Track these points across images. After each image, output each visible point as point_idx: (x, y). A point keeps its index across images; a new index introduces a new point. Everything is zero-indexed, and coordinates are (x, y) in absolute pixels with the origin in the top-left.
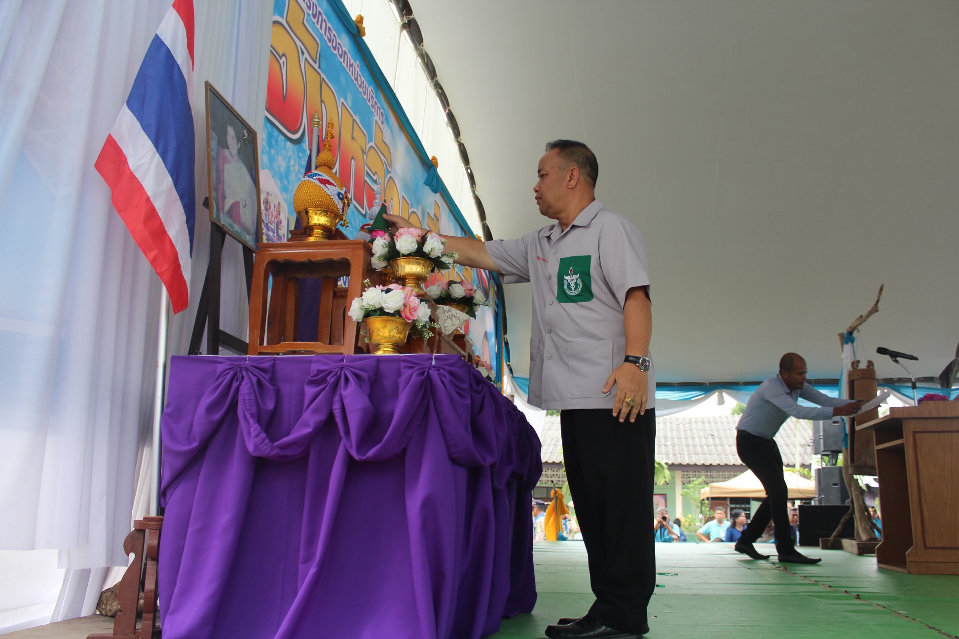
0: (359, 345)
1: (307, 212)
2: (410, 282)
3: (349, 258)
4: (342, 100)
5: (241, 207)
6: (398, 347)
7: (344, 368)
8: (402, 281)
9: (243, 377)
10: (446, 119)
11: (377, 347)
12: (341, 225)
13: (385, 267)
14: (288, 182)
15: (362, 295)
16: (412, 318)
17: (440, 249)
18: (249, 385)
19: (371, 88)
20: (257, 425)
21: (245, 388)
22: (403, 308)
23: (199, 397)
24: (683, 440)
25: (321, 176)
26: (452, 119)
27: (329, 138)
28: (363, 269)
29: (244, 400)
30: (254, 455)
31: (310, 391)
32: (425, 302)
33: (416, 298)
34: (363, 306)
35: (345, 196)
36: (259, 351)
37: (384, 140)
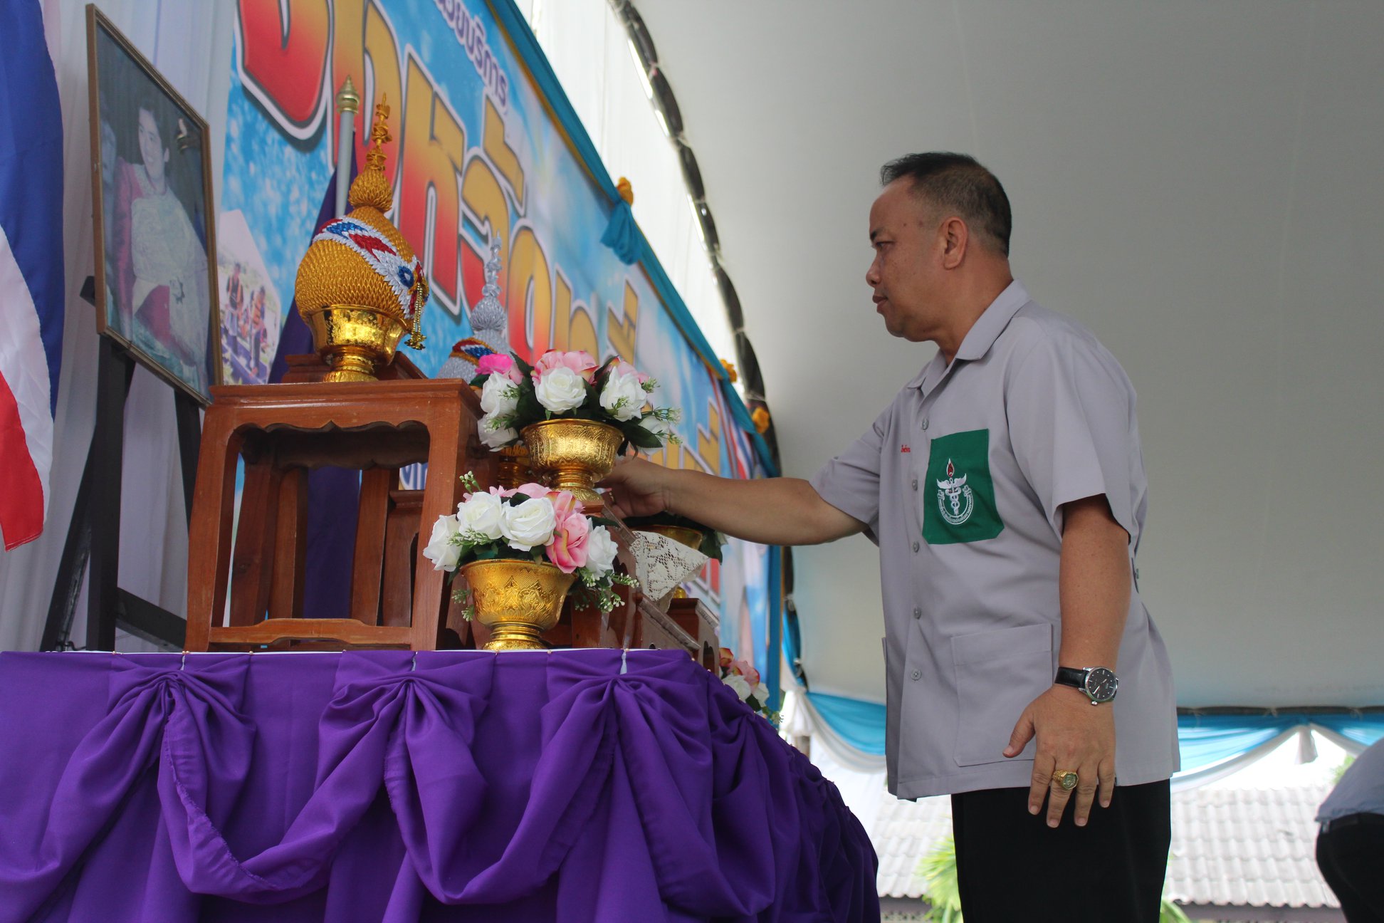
0: (449, 625)
1: (328, 314)
2: (569, 477)
3: (426, 422)
4: (409, 48)
5: (172, 299)
6: (541, 632)
7: (412, 681)
8: (549, 475)
9: (173, 703)
10: (649, 91)
11: (492, 631)
12: (408, 343)
13: (511, 444)
14: (284, 240)
15: (455, 511)
16: (573, 563)
17: (638, 401)
18: (186, 722)
19: (477, 19)
20: (204, 818)
21: (177, 728)
22: (553, 539)
23: (65, 752)
24: (1217, 844)
25: (361, 229)
26: (662, 87)
27: (379, 141)
28: (459, 447)
29: (174, 757)
30: (195, 889)
31: (332, 736)
32: (603, 526)
33: (583, 517)
34: (460, 535)
35: (416, 276)
36: (210, 639)
37: (509, 142)
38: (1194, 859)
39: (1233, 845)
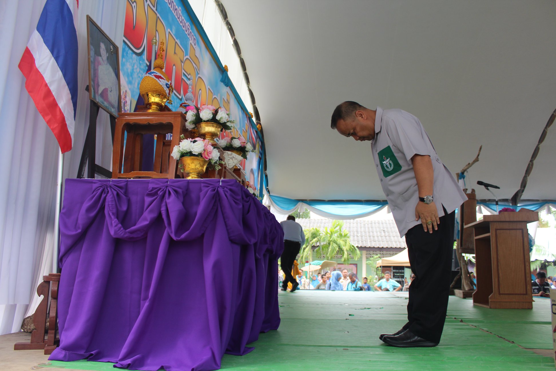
0: (178, 173)
1: (148, 95)
2: (208, 137)
3: (172, 123)
4: (169, 30)
5: (109, 91)
6: (201, 175)
7: (168, 186)
8: (203, 136)
9: (108, 191)
10: (232, 43)
11: (188, 175)
12: (168, 103)
13: (194, 128)
15: (179, 144)
16: (208, 158)
17: (226, 118)
18: (111, 196)
19: (188, 23)
20: (116, 219)
21: (109, 198)
22: (203, 152)
23: (82, 203)
25: (156, 73)
26: (236, 43)
27: (161, 51)
28: (181, 129)
29: (109, 205)
30: (114, 237)
31: (148, 200)
32: (216, 149)
33: (211, 146)
34: (180, 150)
35: (170, 86)
36: (118, 176)
37: (196, 54)
38: (362, 236)
39: (371, 234)
